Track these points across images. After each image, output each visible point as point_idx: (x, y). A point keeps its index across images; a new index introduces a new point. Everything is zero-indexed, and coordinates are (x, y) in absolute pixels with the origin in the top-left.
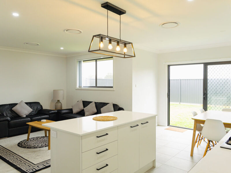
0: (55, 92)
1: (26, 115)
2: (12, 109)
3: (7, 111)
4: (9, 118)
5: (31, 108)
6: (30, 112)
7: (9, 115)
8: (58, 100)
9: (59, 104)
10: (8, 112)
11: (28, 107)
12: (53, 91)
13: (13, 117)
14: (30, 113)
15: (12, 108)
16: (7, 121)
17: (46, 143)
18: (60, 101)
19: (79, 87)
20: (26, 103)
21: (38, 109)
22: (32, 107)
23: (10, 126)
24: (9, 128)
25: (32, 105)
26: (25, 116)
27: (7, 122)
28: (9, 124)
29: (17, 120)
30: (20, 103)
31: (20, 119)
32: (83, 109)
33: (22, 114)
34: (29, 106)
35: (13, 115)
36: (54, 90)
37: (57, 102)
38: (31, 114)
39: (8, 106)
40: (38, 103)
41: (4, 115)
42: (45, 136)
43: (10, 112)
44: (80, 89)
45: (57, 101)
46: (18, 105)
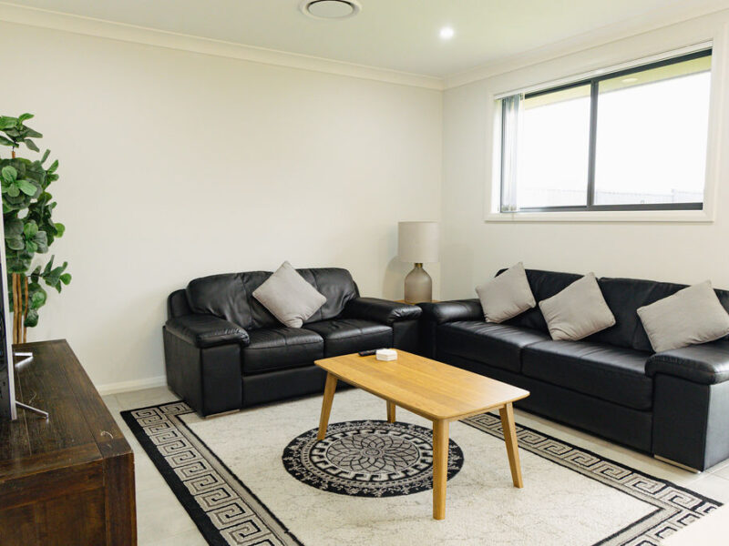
0: (406, 233)
1: (303, 321)
2: (254, 294)
3: (234, 301)
4: (243, 333)
5: (319, 290)
6: (317, 308)
7: (241, 318)
8: (416, 264)
9: (423, 280)
10: (239, 307)
11: (311, 286)
12: (397, 224)
13: (256, 324)
14: (317, 313)
15: (254, 290)
16: (235, 346)
17: (406, 467)
18: (424, 267)
19: (503, 210)
20: (301, 272)
21: (346, 297)
22: (324, 289)
23: (247, 365)
24: (245, 374)
25: (322, 279)
26: (298, 324)
27: (239, 350)
28: (243, 355)
29: (275, 343)
30: (278, 271)
31: (285, 337)
32: (533, 304)
33: (290, 317)
34: (313, 285)
35: (256, 316)
36: (401, 225)
37: (412, 272)
38: (319, 317)
39: (239, 280)
40: (342, 274)
41: (224, 318)
42: (389, 421)
43: (245, 305)
44: (508, 217)
45: (413, 267)
46: (272, 278)
